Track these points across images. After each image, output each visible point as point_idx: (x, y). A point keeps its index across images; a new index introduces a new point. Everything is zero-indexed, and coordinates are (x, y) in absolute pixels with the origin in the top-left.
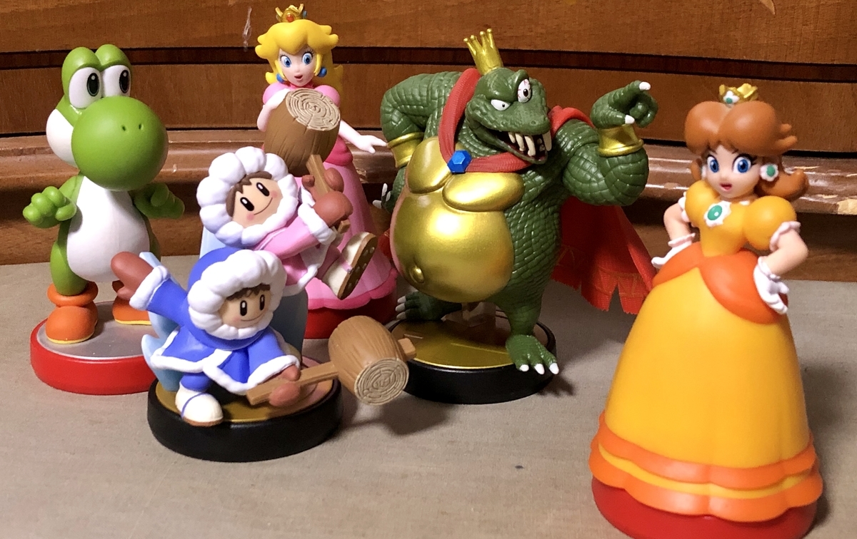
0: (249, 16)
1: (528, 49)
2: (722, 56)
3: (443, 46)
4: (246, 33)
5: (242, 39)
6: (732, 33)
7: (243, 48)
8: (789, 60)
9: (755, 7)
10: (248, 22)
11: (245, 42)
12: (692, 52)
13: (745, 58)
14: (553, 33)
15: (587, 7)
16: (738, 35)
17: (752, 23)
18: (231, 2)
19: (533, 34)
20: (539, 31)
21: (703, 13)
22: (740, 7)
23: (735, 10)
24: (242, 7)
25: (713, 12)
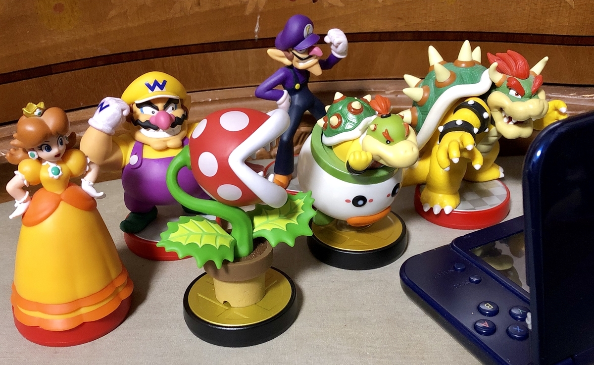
0: (258, 20)
1: (424, 30)
2: (540, 32)
3: (372, 31)
4: (256, 30)
5: (254, 34)
6: (547, 20)
7: (255, 40)
8: (581, 34)
9: (563, 4)
10: (258, 24)
11: (256, 36)
12: (523, 30)
13: (555, 33)
14: (439, 21)
15: (461, 5)
16: (551, 21)
17: (560, 14)
18: (247, 13)
19: (427, 22)
20: (431, 20)
21: (531, 8)
22: (553, 4)
23: (551, 6)
24: (254, 15)
25: (537, 7)
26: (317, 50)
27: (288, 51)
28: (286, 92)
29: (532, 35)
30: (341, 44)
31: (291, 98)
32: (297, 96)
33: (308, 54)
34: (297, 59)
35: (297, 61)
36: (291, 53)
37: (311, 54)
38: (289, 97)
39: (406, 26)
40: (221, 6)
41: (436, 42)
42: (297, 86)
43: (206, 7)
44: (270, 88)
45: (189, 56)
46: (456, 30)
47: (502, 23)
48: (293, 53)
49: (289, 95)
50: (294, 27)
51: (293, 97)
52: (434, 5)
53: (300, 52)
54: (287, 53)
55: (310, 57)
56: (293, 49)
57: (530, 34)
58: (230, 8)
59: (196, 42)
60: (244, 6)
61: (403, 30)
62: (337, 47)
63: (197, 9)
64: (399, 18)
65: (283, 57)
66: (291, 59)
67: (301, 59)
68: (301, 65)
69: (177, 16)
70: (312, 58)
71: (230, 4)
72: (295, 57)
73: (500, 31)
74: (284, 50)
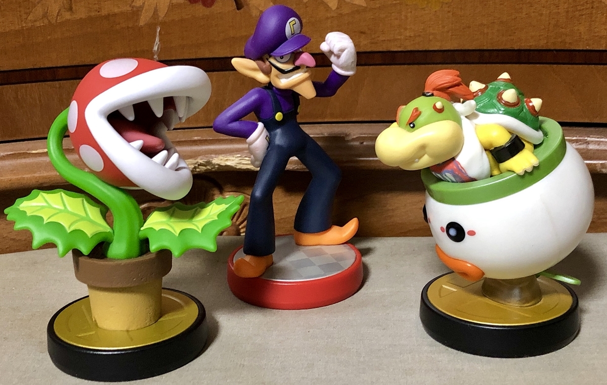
0: (158, 34)
1: (400, 49)
2: (567, 47)
4: (156, 48)
5: (152, 54)
6: (576, 28)
9: (596, 5)
10: (157, 39)
11: (156, 56)
12: (542, 44)
14: (419, 36)
15: (449, 12)
16: (582, 29)
17: (593, 19)
18: (142, 23)
19: (402, 37)
20: (408, 35)
21: (550, 12)
22: (583, 5)
23: (579, 8)
24: (151, 26)
25: (559, 11)
26: (306, 58)
27: (264, 61)
28: (261, 125)
29: (555, 52)
30: (345, 52)
31: (270, 135)
32: (279, 131)
33: (294, 64)
34: (278, 72)
35: (277, 76)
36: (268, 63)
37: (298, 63)
38: (265, 133)
39: (372, 43)
40: (104, 12)
41: (416, 66)
42: (279, 116)
43: (81, 13)
44: (237, 118)
45: (57, 83)
46: (444, 49)
47: (510, 36)
48: (270, 62)
49: (265, 130)
50: (271, 23)
51: (272, 133)
52: (411, 12)
53: (280, 60)
54: (260, 62)
55: (297, 68)
56: (270, 56)
57: (552, 50)
58: (115, 15)
59: (66, 63)
60: (136, 13)
61: (369, 50)
62: (338, 56)
63: (67, 16)
64: (362, 32)
65: (254, 70)
66: (267, 73)
67: (283, 71)
68: (283, 82)
69: (38, 24)
70: (300, 70)
71: (116, 10)
72: (273, 68)
73: (508, 47)
74: (255, 59)
